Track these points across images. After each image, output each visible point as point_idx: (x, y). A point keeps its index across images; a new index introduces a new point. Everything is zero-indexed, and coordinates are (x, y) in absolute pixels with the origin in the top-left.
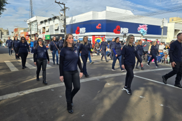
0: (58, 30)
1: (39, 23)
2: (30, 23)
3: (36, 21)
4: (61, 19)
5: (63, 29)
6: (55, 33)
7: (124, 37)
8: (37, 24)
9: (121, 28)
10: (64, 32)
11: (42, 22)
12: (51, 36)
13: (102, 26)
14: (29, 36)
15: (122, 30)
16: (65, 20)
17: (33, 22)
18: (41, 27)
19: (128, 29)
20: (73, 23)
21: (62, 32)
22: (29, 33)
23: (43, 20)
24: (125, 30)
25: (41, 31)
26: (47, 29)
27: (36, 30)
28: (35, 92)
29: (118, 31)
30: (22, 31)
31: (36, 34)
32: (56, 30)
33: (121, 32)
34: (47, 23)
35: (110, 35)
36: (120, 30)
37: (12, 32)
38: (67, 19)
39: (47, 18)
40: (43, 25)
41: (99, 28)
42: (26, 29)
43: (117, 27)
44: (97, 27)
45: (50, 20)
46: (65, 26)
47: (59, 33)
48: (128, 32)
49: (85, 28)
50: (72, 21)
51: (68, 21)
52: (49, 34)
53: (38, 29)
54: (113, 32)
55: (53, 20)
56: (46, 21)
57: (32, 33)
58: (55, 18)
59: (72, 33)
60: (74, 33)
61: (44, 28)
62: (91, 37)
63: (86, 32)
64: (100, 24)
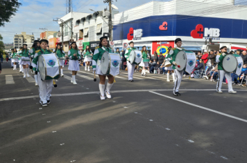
1: (74, 24)
2: (62, 23)
3: (71, 20)
4: (104, 15)
5: (108, 32)
6: (96, 39)
8: (72, 25)
9: (206, 29)
11: (78, 22)
12: (91, 43)
13: (169, 26)
15: (207, 31)
16: (110, 17)
17: (66, 22)
18: (76, 29)
19: (218, 30)
20: (125, 21)
23: (80, 18)
26: (85, 33)
27: (70, 35)
29: (200, 34)
30: (52, 36)
31: (71, 40)
32: (98, 34)
33: (206, 35)
34: (86, 23)
35: (185, 41)
36: (203, 32)
38: (113, 16)
39: (86, 15)
40: (81, 26)
41: (163, 29)
42: (56, 33)
43: (198, 26)
44: (161, 28)
45: (90, 17)
46: (111, 27)
48: (218, 35)
49: (141, 30)
50: (122, 18)
51: (117, 20)
52: (88, 40)
53: (72, 33)
54: (189, 35)
55: (94, 18)
56: (84, 20)
57: (65, 40)
58: (97, 14)
59: (123, 37)
60: (125, 38)
61: (82, 31)
62: (151, 45)
63: (143, 36)
64: (165, 23)
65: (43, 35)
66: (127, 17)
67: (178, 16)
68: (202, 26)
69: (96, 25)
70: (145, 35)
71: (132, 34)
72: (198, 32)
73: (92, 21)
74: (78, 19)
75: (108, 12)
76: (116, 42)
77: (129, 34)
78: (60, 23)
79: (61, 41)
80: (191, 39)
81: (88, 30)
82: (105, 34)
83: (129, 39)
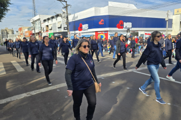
0: (61, 27)
1: (42, 22)
2: (34, 21)
3: (39, 19)
4: (63, 16)
5: (66, 26)
6: (58, 31)
7: (127, 32)
8: (40, 23)
9: (125, 23)
10: (67, 29)
11: (45, 21)
12: (54, 33)
13: (105, 22)
14: (34, 34)
15: (125, 24)
16: (67, 18)
17: (36, 21)
18: (44, 25)
19: (131, 23)
20: (76, 20)
22: (33, 32)
23: (46, 18)
24: (128, 25)
25: (45, 29)
26: (50, 27)
27: (40, 29)
28: (42, 93)
30: (27, 30)
31: (40, 32)
32: (59, 28)
33: (125, 27)
34: (50, 21)
36: (123, 25)
37: (17, 32)
38: (69, 16)
39: (50, 17)
40: (46, 23)
41: (101, 24)
42: (30, 28)
44: (100, 23)
45: (53, 18)
46: (68, 23)
47: (62, 30)
48: (131, 26)
49: (87, 25)
50: (74, 18)
51: (71, 19)
52: (52, 32)
53: (41, 27)
54: (116, 27)
55: (56, 18)
56: (49, 19)
57: (36, 32)
58: (57, 16)
59: (75, 30)
60: (77, 30)
61: (48, 26)
62: (94, 34)
63: (89, 28)
64: (102, 20)
65: (20, 29)
66: (77, 17)
67: (109, 16)
69: (57, 22)
70: (90, 28)
71: (81, 27)
73: (54, 20)
74: (44, 19)
75: (66, 14)
76: (71, 32)
77: (79, 27)
80: (117, 29)
81: (52, 25)
82: (65, 28)
83: (79, 31)
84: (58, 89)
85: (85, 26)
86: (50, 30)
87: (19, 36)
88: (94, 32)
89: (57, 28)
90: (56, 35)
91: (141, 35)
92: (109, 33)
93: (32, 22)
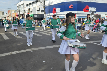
0: (39, 10)
1: (25, 6)
2: (19, 6)
3: (23, 4)
4: (41, 2)
5: (43, 9)
6: (37, 13)
7: (92, 15)
8: (24, 7)
9: (90, 8)
10: (44, 12)
11: (27, 5)
12: (34, 15)
13: (74, 6)
14: (18, 15)
16: (44, 3)
17: (21, 5)
18: (26, 9)
19: (95, 8)
20: (51, 5)
21: (42, 12)
22: (18, 14)
23: (28, 3)
25: (27, 12)
26: (31, 10)
27: (23, 11)
29: (87, 10)
30: (13, 12)
31: (23, 14)
32: (37, 11)
33: (90, 11)
34: (31, 5)
35: (80, 14)
36: (89, 9)
37: (6, 13)
38: (46, 2)
39: (31, 2)
40: (28, 7)
41: (71, 8)
42: (16, 11)
43: (87, 6)
44: (70, 7)
45: (33, 3)
46: (45, 7)
47: (40, 13)
48: (95, 11)
49: (60, 9)
50: (50, 3)
51: (47, 4)
52: (32, 14)
53: (24, 10)
55: (35, 3)
56: (30, 4)
57: (20, 14)
58: (37, 1)
59: (50, 12)
60: (52, 13)
61: (29, 9)
62: (65, 16)
63: (61, 11)
64: (72, 5)
65: (9, 11)
66: (52, 2)
67: (78, 2)
68: (88, 6)
69: (36, 6)
71: (55, 11)
72: (87, 9)
73: (34, 4)
74: (27, 4)
76: (47, 14)
77: (53, 11)
78: (18, 5)
79: (19, 14)
80: (83, 12)
81: (32, 9)
82: (42, 10)
83: (53, 13)
84: (32, 51)
85: (58, 10)
86: (31, 12)
87: (7, 17)
88: (65, 14)
89: (36, 11)
90: (35, 16)
91: (103, 17)
92: (77, 15)
93: (18, 6)
